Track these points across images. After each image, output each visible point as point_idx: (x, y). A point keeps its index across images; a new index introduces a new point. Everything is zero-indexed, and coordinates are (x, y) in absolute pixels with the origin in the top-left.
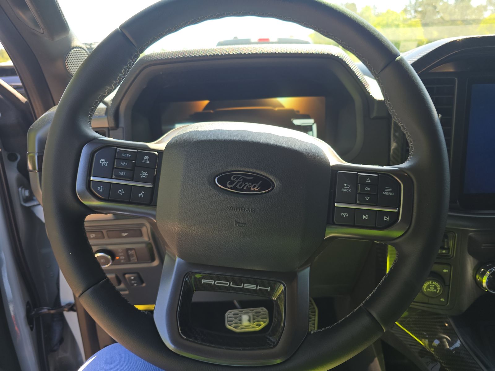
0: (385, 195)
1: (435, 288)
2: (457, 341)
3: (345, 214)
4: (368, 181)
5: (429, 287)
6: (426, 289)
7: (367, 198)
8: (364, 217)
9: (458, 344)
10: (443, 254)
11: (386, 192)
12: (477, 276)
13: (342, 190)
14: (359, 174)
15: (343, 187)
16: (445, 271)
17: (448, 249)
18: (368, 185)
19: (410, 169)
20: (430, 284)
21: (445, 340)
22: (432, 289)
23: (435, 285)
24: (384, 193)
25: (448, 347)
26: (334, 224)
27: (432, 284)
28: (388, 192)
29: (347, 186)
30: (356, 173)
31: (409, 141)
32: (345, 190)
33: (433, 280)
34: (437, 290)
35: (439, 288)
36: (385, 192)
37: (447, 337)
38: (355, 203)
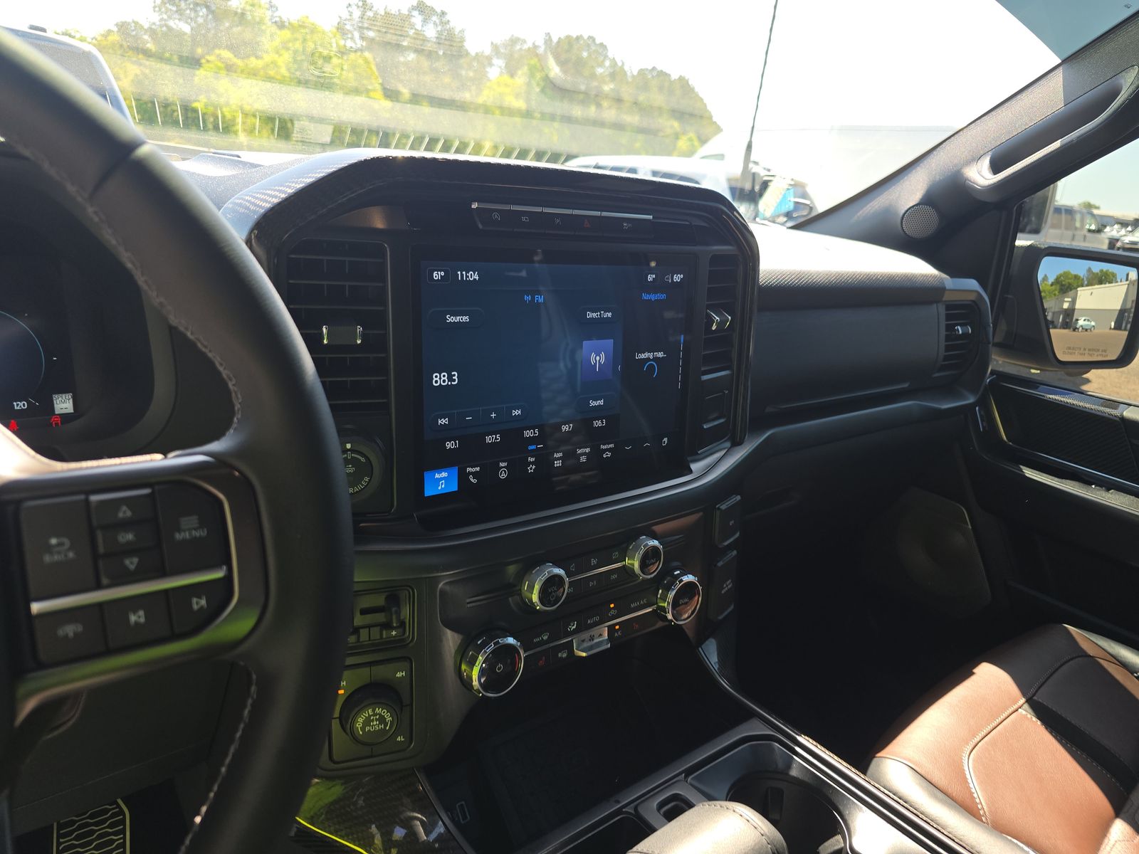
0: (184, 541)
1: (382, 720)
2: (438, 823)
3: (70, 630)
4: (125, 513)
5: (367, 722)
6: (363, 729)
7: (132, 563)
8: (133, 618)
9: (440, 829)
10: (392, 639)
11: (184, 531)
12: (464, 667)
13: (47, 558)
14: (94, 498)
15: (49, 549)
16: (399, 675)
17: (402, 624)
18: (125, 525)
19: (240, 452)
20: (370, 716)
21: (418, 823)
22: (375, 725)
23: (380, 715)
24: (178, 536)
25: (425, 838)
26: (41, 666)
27: (375, 715)
28: (190, 529)
29: (60, 544)
30: (82, 497)
31: (225, 376)
32: (56, 558)
33: (374, 705)
34: (386, 726)
35: (389, 719)
36: (180, 533)
37: (419, 816)
38: (99, 586)
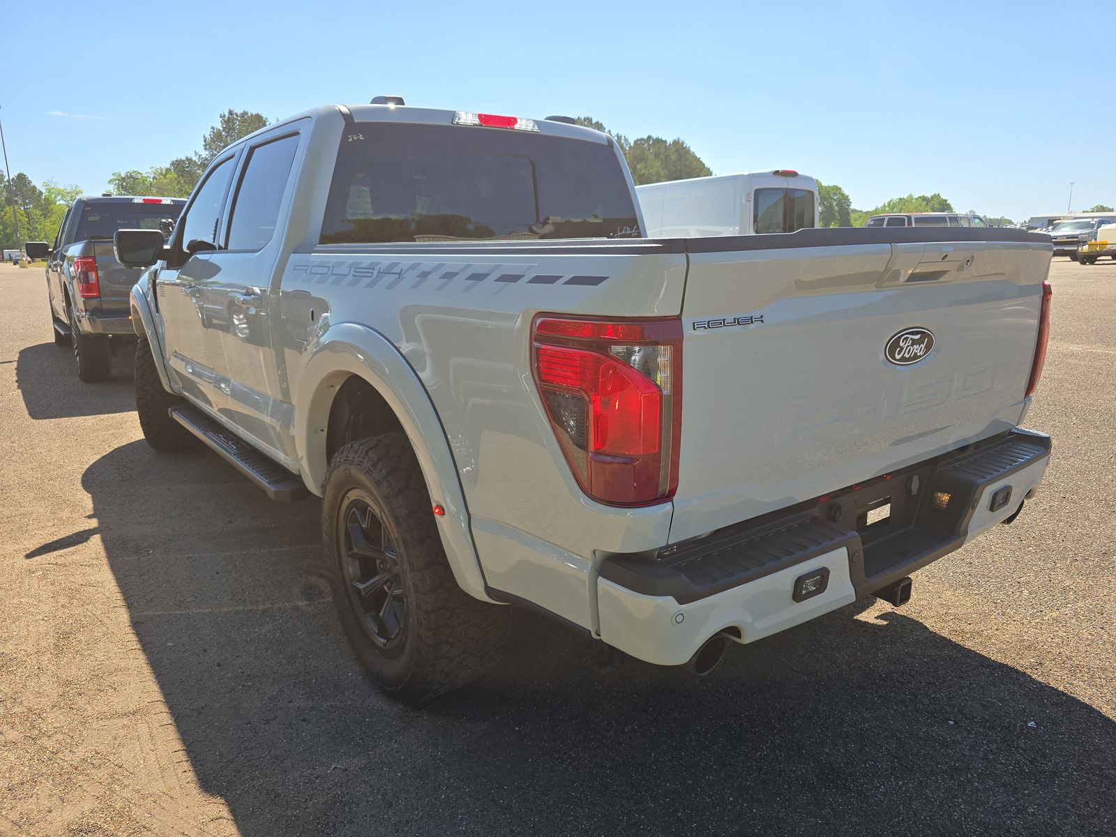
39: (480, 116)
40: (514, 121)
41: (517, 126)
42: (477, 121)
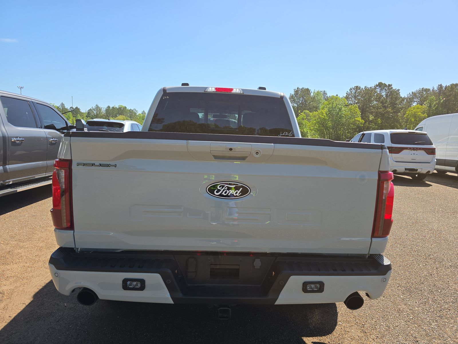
39: (216, 89)
40: (232, 89)
41: (233, 92)
42: (215, 91)
